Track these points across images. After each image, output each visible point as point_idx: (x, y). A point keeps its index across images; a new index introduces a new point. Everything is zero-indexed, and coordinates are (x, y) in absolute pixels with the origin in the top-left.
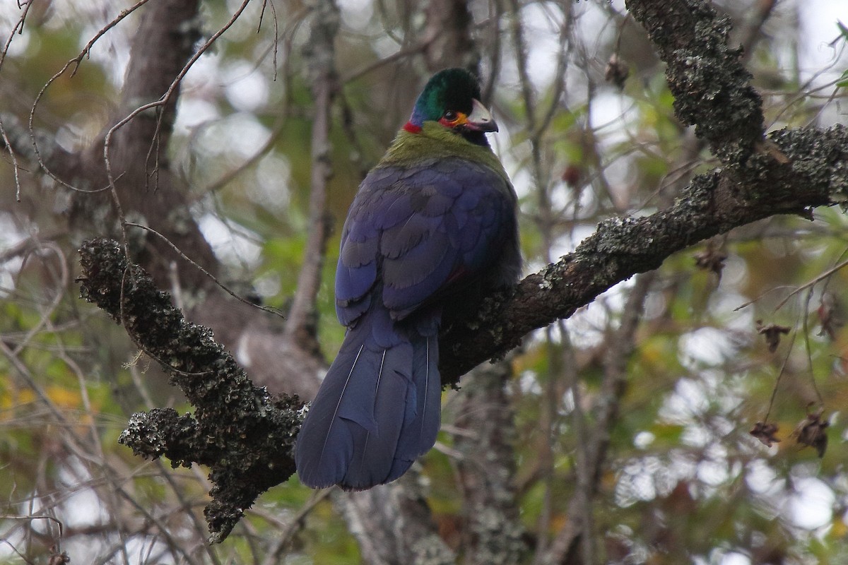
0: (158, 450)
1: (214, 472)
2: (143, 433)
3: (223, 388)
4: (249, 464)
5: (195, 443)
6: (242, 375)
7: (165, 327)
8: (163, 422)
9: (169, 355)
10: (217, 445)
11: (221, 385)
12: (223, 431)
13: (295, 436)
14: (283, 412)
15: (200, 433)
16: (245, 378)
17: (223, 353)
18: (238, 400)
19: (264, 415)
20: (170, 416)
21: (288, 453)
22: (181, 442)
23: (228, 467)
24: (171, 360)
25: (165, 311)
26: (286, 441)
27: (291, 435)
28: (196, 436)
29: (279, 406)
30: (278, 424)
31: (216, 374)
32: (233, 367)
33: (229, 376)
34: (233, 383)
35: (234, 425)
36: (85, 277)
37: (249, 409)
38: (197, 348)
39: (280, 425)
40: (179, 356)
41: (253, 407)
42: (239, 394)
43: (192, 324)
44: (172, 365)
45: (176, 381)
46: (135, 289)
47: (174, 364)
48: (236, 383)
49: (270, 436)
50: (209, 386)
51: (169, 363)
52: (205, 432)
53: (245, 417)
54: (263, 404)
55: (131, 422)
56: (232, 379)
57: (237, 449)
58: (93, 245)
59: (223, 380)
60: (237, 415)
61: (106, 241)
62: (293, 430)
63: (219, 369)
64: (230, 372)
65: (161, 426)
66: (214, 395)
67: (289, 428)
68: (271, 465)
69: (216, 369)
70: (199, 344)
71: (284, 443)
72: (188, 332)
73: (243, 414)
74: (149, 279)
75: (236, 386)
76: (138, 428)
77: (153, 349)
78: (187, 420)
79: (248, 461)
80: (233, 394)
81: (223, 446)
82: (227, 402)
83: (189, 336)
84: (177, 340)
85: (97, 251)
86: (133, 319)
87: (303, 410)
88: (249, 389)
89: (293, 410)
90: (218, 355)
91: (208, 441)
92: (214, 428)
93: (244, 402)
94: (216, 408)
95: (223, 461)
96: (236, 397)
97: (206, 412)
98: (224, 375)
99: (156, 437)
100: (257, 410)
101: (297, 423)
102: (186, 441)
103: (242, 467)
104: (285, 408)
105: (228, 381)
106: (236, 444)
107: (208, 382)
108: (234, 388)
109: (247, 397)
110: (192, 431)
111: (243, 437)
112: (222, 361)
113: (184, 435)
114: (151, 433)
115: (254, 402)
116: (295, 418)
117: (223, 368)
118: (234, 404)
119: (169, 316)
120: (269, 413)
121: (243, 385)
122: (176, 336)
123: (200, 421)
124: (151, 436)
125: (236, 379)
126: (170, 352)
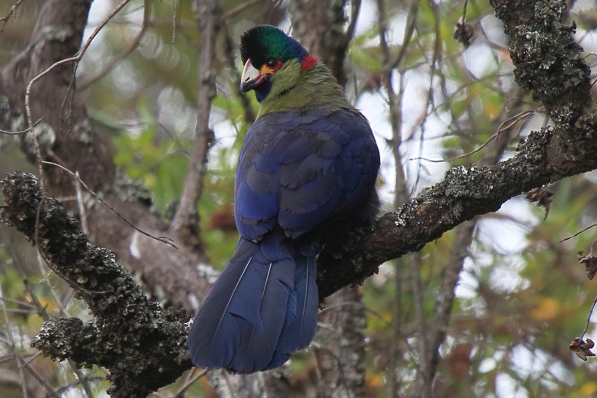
0: (64, 353)
1: (112, 374)
2: (52, 338)
3: (121, 303)
4: (142, 368)
5: (96, 348)
6: (138, 292)
7: (74, 249)
8: (69, 330)
9: (76, 273)
10: (115, 350)
11: (120, 300)
12: (120, 339)
13: (182, 345)
14: (172, 324)
15: (100, 340)
16: (141, 294)
17: (122, 273)
18: (134, 313)
19: (156, 327)
20: (76, 324)
21: (175, 359)
22: (84, 347)
23: (124, 370)
24: (77, 277)
25: (74, 235)
26: (174, 349)
27: (179, 344)
28: (97, 343)
29: (169, 319)
30: (167, 334)
31: (116, 290)
32: (130, 285)
33: (127, 292)
34: (130, 298)
35: (130, 335)
36: (6, 205)
37: (143, 321)
38: (100, 268)
39: (170, 335)
40: (85, 274)
41: (147, 319)
42: (135, 308)
43: (96, 247)
44: (79, 281)
45: (82, 295)
46: (49, 216)
47: (81, 281)
48: (133, 299)
49: (161, 345)
50: (110, 301)
51: (75, 281)
52: (105, 339)
53: (140, 328)
54: (155, 317)
55: (42, 329)
56: (129, 295)
57: (132, 355)
58: (14, 178)
59: (122, 296)
60: (133, 326)
61: (25, 174)
62: (181, 340)
63: (118, 286)
64: (128, 289)
65: (68, 333)
66: (113, 309)
67: (177, 338)
68: (160, 370)
69: (116, 286)
70: (102, 264)
71: (172, 351)
72: (93, 254)
73: (138, 325)
74: (61, 208)
75: (133, 301)
76: (48, 334)
77: (63, 267)
78: (90, 329)
79: (141, 365)
80: (130, 308)
81: (120, 352)
82: (125, 314)
83: (93, 257)
84: (83, 261)
85: (17, 183)
86: (46, 242)
87: (189, 323)
88: (143, 304)
89: (181, 322)
90: (118, 274)
91: (107, 347)
92: (113, 336)
93: (139, 315)
94: (115, 320)
95: (120, 365)
96: (133, 311)
97: (106, 322)
98: (122, 292)
99: (63, 342)
100: (150, 322)
101: (184, 334)
102: (89, 347)
103: (135, 370)
104: (174, 320)
105: (126, 297)
106: (132, 350)
107: (108, 297)
108: (131, 303)
109: (142, 311)
110: (94, 339)
111: (138, 345)
112: (121, 280)
113: (86, 342)
114: (58, 338)
115: (148, 315)
116: (183, 329)
117: (122, 285)
118: (130, 316)
119: (78, 240)
120: (160, 325)
121: (138, 301)
122: (83, 257)
123: (101, 329)
124: (59, 341)
125: (133, 295)
126: (77, 270)
